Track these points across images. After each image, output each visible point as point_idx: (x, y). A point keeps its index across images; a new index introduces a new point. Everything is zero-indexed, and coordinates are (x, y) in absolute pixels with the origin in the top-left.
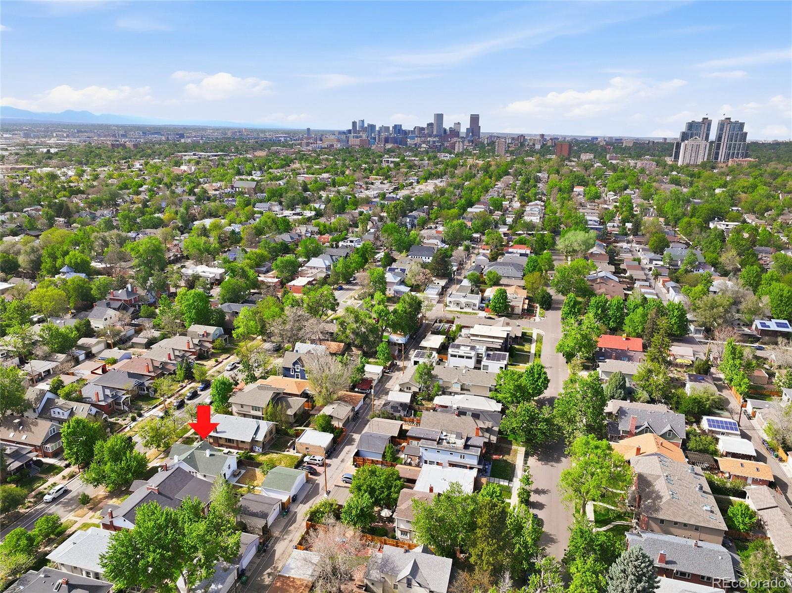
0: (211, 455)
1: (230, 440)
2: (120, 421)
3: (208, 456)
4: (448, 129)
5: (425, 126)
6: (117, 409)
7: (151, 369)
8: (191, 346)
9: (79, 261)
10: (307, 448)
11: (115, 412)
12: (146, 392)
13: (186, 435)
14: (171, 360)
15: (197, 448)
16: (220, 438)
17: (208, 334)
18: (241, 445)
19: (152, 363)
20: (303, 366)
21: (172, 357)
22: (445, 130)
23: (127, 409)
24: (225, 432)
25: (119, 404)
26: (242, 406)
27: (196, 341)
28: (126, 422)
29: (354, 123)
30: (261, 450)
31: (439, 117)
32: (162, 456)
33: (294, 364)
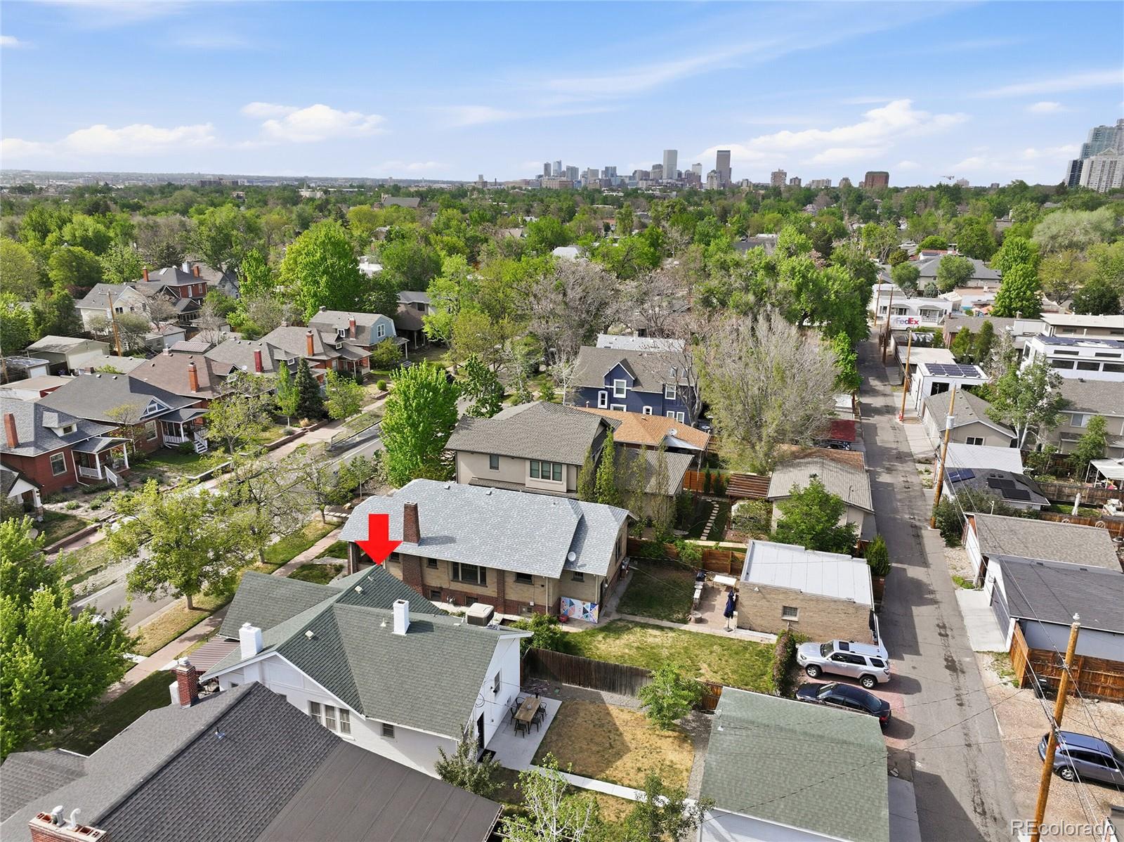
0: (414, 627)
1: (470, 573)
2: (84, 512)
3: (400, 628)
4: (683, 172)
5: (649, 169)
6: (82, 479)
7: (204, 380)
8: (318, 348)
9: (90, 234)
10: (787, 610)
11: (76, 487)
12: (184, 439)
13: (301, 558)
14: (261, 369)
15: (349, 596)
16: (433, 562)
17: (360, 330)
18: (515, 593)
19: (209, 367)
20: (636, 382)
21: (267, 364)
22: (680, 174)
23: (112, 476)
24: (450, 540)
25: (88, 461)
26: (494, 459)
27: (331, 339)
28: (101, 514)
29: (547, 166)
30: (594, 614)
31: (672, 155)
32: (202, 629)
33: (610, 378)
